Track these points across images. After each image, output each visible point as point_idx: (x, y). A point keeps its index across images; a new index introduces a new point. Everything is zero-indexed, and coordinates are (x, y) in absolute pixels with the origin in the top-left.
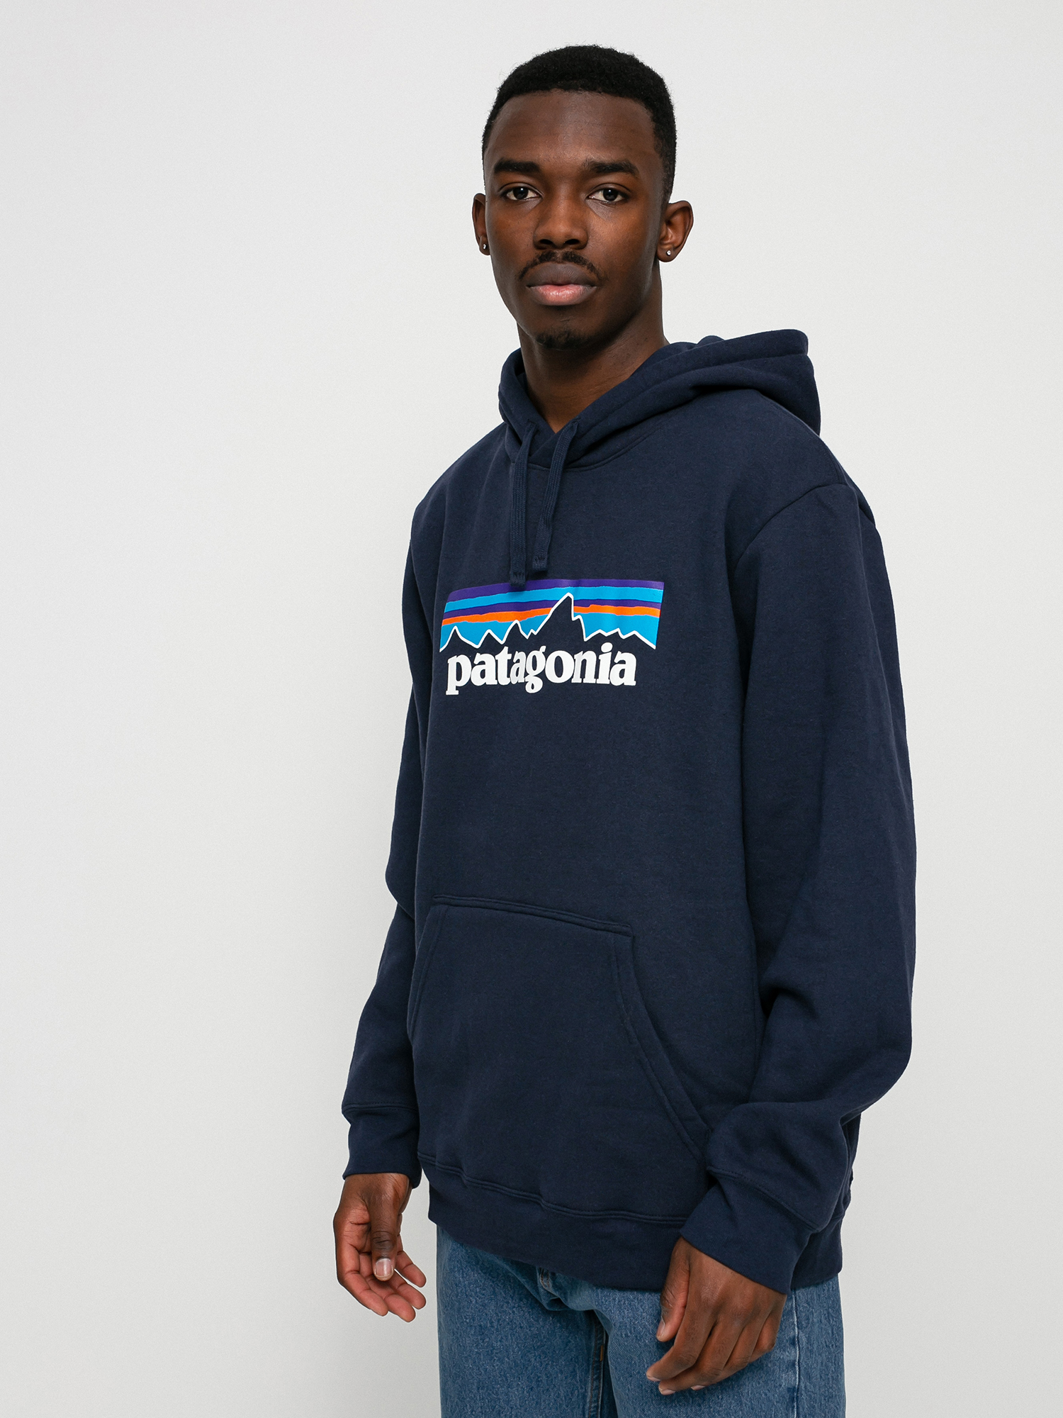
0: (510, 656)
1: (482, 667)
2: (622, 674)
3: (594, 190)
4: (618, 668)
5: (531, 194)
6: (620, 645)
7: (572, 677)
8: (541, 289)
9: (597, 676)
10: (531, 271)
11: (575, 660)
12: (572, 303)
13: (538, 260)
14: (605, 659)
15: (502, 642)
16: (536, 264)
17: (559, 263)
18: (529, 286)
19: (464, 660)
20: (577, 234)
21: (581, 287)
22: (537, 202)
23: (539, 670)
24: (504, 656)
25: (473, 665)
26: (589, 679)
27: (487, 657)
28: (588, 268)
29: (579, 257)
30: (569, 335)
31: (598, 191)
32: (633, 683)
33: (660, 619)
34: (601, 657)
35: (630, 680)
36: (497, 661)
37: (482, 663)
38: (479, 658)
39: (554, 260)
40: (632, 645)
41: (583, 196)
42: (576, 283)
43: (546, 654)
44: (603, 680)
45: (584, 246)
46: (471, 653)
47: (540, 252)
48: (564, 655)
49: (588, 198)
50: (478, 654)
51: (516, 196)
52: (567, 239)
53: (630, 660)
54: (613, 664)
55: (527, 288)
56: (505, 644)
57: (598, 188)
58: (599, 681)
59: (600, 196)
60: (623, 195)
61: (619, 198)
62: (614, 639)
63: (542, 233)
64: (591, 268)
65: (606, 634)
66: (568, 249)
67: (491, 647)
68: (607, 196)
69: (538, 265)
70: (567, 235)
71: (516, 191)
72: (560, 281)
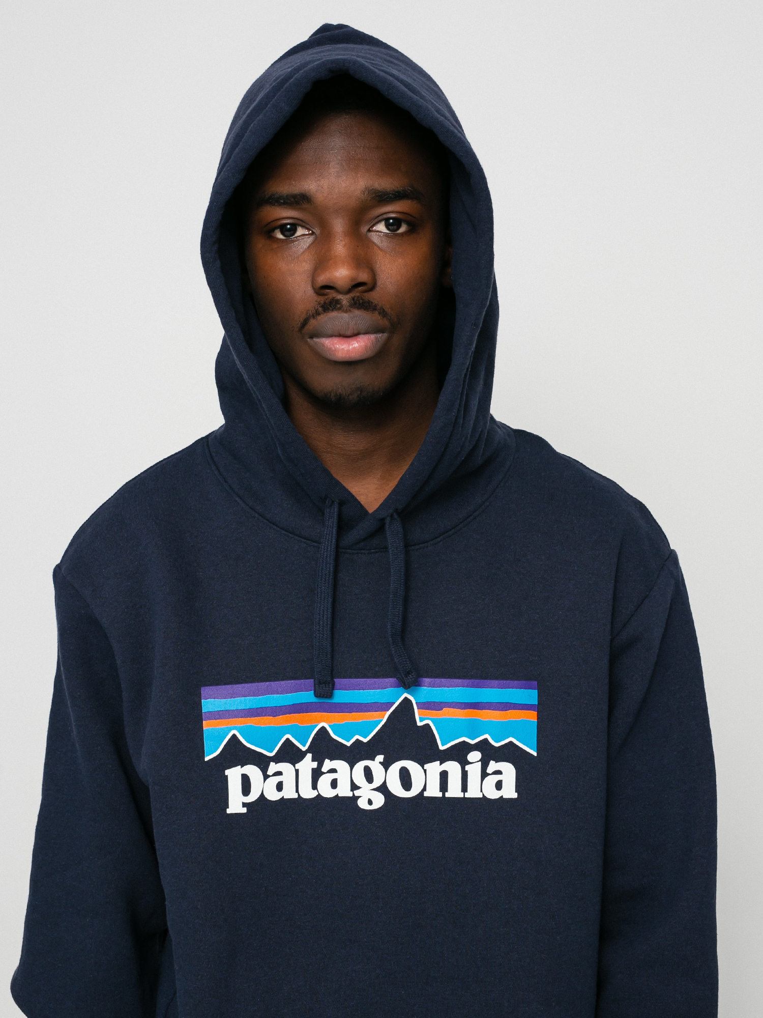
0: (315, 765)
1: (278, 779)
2: (499, 786)
3: (376, 220)
4: (491, 780)
5: (300, 231)
6: (489, 753)
7: (424, 789)
8: (327, 342)
9: (464, 789)
10: (313, 322)
11: (425, 771)
12: (365, 357)
13: (320, 309)
14: (474, 770)
15: (304, 749)
16: (318, 313)
17: (346, 312)
18: (311, 337)
19: (252, 771)
20: (364, 276)
21: (372, 336)
22: (309, 240)
23: (377, 782)
24: (307, 764)
25: (266, 777)
26: (454, 791)
27: (286, 768)
28: (380, 313)
29: (369, 302)
30: (361, 391)
31: (380, 221)
32: (515, 795)
33: (538, 722)
34: (467, 768)
35: (510, 792)
36: (297, 771)
37: (279, 773)
38: (273, 768)
39: (340, 309)
40: (509, 753)
41: (364, 229)
42: (366, 333)
43: (386, 765)
44: (473, 792)
45: (373, 287)
46: (262, 762)
47: (322, 299)
48: (412, 766)
49: (369, 231)
50: (272, 764)
51: (283, 233)
52: (353, 283)
53: (508, 771)
54: (484, 775)
55: (308, 340)
56: (308, 751)
57: (380, 218)
58: (467, 795)
59: (381, 227)
60: (409, 223)
61: (403, 229)
62: (483, 746)
63: (322, 279)
64: (383, 313)
65: (473, 742)
66: (355, 293)
67: (290, 754)
68: (390, 227)
69: (322, 316)
70: (353, 279)
71: (283, 229)
72: (349, 333)
